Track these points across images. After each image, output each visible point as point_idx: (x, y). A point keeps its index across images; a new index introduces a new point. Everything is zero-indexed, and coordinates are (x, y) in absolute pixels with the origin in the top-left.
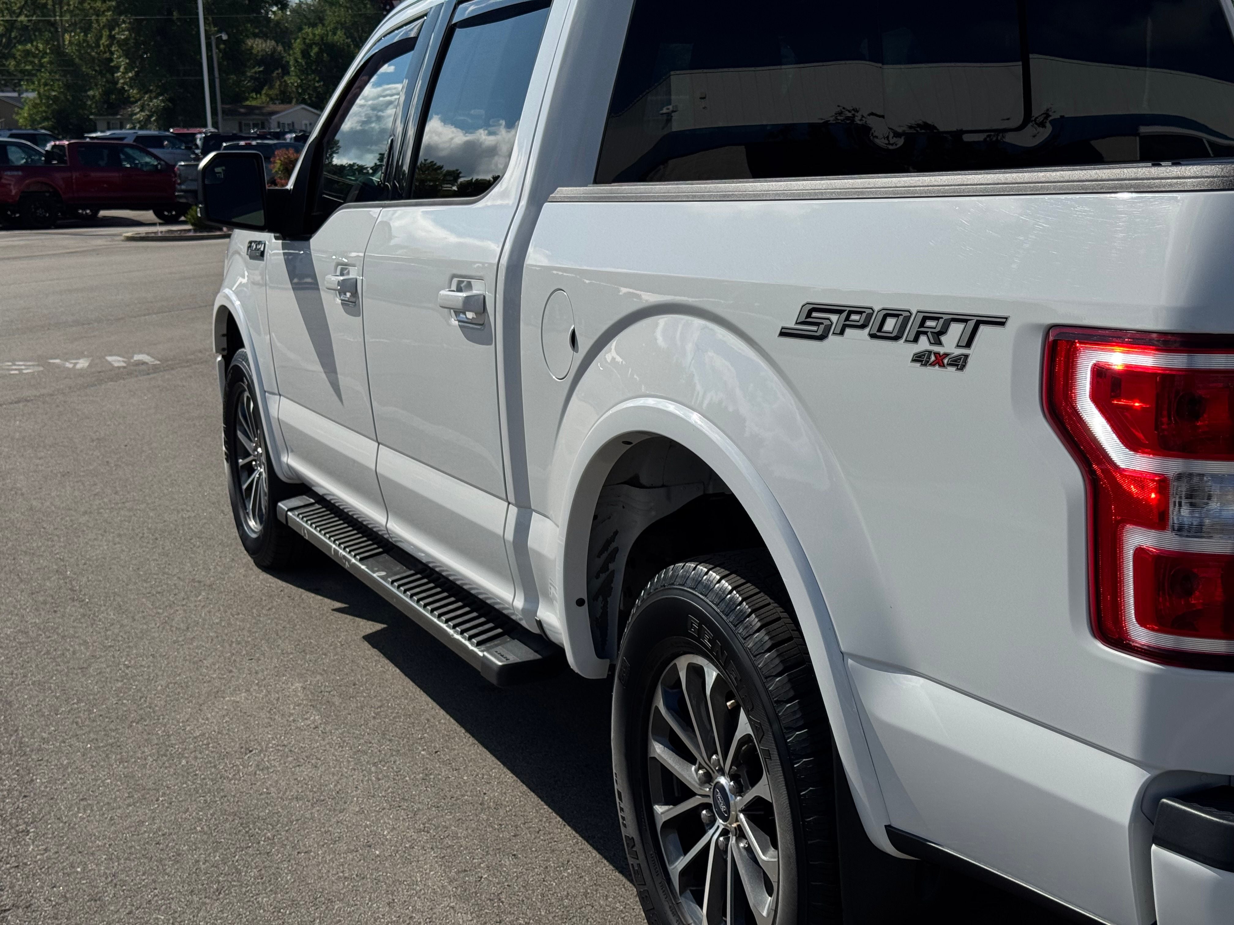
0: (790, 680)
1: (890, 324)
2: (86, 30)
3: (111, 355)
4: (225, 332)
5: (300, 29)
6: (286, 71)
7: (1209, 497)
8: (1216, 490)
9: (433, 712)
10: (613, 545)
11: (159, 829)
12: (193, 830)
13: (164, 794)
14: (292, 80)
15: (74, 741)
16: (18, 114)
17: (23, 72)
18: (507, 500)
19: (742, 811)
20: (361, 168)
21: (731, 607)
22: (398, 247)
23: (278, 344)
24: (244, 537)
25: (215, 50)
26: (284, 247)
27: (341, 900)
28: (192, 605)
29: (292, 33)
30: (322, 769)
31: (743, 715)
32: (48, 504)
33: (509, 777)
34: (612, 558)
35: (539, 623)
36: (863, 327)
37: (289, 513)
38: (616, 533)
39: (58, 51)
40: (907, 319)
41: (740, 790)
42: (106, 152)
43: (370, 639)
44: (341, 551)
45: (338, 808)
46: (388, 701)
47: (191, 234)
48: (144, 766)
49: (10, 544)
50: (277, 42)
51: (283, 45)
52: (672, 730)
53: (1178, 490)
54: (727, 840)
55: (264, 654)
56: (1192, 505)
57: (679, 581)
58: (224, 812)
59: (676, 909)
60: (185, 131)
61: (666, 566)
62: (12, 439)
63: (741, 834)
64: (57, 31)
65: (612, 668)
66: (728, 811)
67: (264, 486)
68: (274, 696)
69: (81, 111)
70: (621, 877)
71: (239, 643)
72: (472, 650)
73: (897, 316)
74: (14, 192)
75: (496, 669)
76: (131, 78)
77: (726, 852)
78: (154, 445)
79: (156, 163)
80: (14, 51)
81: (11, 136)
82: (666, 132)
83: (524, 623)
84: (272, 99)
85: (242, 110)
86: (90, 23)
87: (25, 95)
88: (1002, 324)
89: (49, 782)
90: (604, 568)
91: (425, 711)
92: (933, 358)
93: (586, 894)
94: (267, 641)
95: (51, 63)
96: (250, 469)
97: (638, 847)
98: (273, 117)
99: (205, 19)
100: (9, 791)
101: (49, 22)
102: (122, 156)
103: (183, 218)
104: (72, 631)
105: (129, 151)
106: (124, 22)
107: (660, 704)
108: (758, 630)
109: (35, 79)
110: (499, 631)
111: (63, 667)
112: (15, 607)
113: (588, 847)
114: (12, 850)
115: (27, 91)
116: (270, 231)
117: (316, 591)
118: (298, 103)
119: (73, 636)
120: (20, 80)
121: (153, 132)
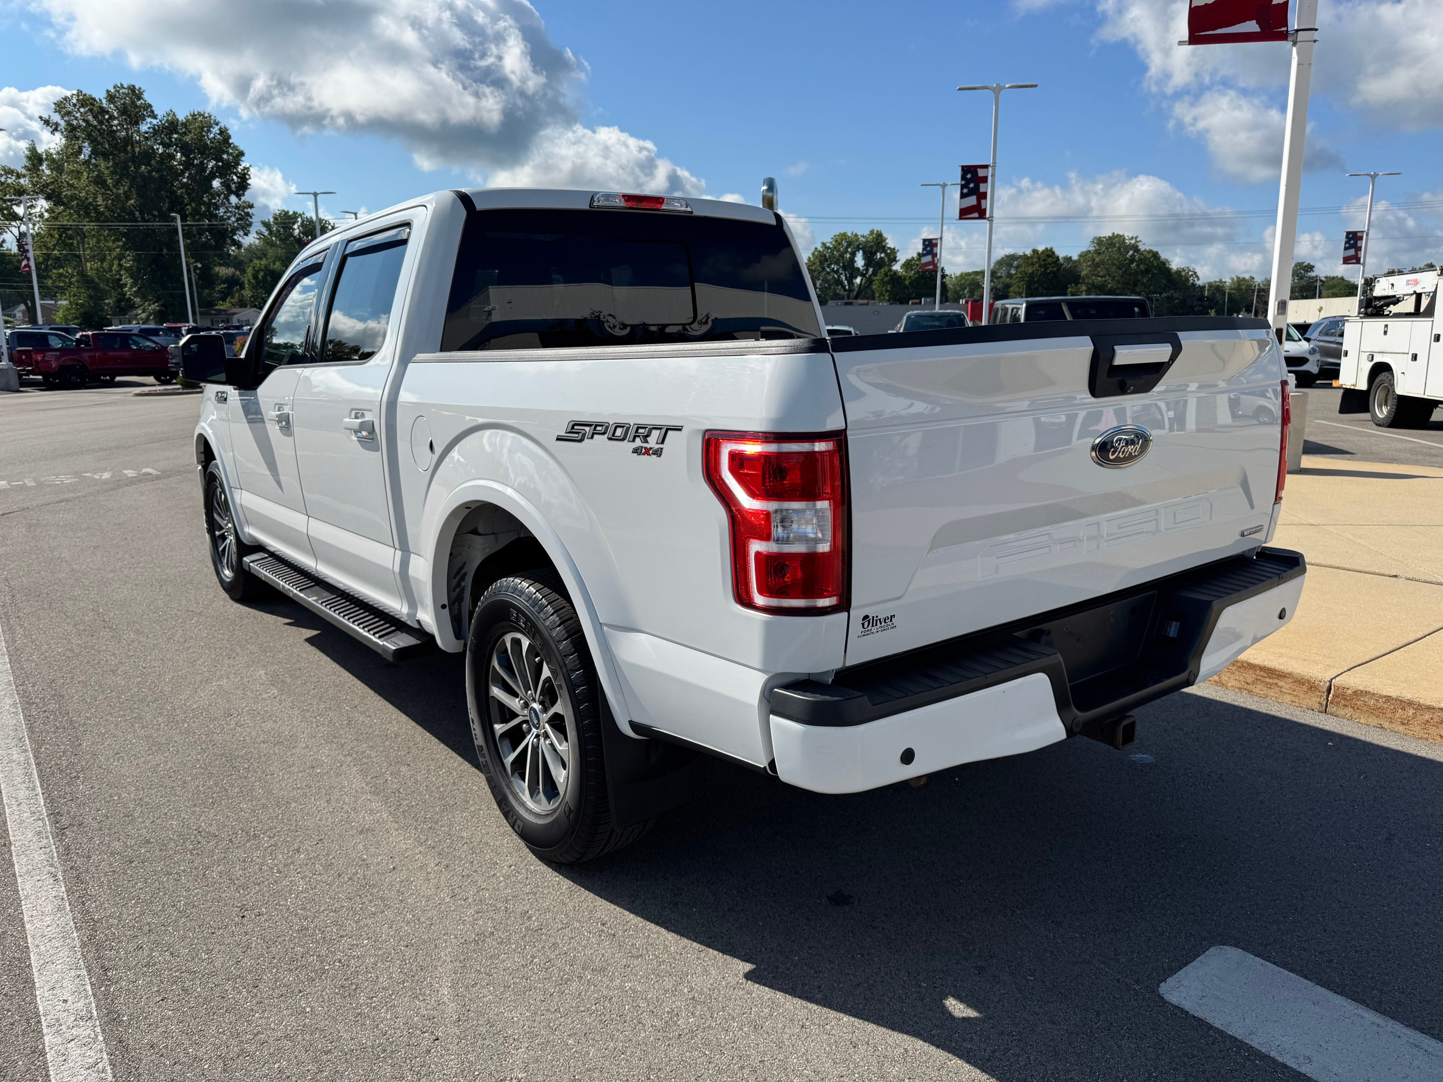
0: (572, 642)
1: (619, 432)
2: (103, 260)
3: (126, 469)
4: (203, 450)
5: (251, 261)
6: (242, 287)
7: (792, 522)
8: (795, 518)
9: (353, 683)
10: (464, 571)
11: (171, 768)
12: (194, 767)
13: (173, 746)
14: (247, 293)
15: (109, 717)
16: (55, 315)
17: (57, 287)
18: (394, 547)
19: (547, 722)
20: (293, 346)
21: (535, 603)
22: (319, 393)
23: (239, 458)
24: (222, 581)
25: (193, 274)
26: (240, 395)
27: (296, 802)
28: (188, 627)
29: (246, 263)
30: (280, 723)
31: (545, 664)
32: (84, 567)
33: (404, 718)
34: (463, 579)
35: (418, 622)
36: (604, 434)
37: (251, 564)
38: (465, 563)
39: (82, 274)
40: (628, 429)
41: (545, 710)
42: (119, 339)
43: (310, 641)
44: (287, 586)
45: (292, 746)
46: (323, 678)
47: (181, 391)
48: (159, 729)
49: (58, 594)
50: (236, 269)
51: (240, 270)
52: (503, 678)
53: (775, 519)
54: (539, 740)
55: (238, 655)
56: (783, 526)
57: (504, 589)
58: (215, 754)
59: (509, 785)
60: (174, 325)
61: (496, 580)
62: (58, 526)
63: (546, 736)
64: (81, 261)
65: (465, 645)
66: (539, 723)
67: (234, 548)
68: (245, 680)
69: (100, 313)
70: (476, 771)
71: (221, 648)
72: (376, 642)
73: (623, 427)
74: (54, 366)
75: (392, 652)
76: (135, 292)
77: (538, 747)
78: (158, 526)
79: (154, 346)
80: (50, 273)
81: (51, 329)
82: (488, 322)
83: (409, 623)
84: (233, 305)
85: (213, 312)
86: (105, 256)
87: (60, 302)
88: (680, 430)
89: (92, 744)
90: (458, 585)
91: (347, 682)
92: (644, 451)
93: (454, 783)
94: (240, 646)
95: (78, 281)
96: (223, 538)
97: (485, 751)
98: (235, 316)
99: (186, 254)
100: (64, 752)
101: (75, 255)
102: (131, 342)
103: (174, 381)
104: (104, 647)
105: (134, 338)
106: (129, 255)
107: (495, 663)
108: (552, 615)
109: (66, 292)
110: (393, 628)
111: (99, 671)
112: (64, 634)
113: (455, 755)
114: (68, 789)
115: (61, 300)
116: (230, 384)
117: (272, 613)
118: (251, 307)
119: (106, 651)
120: (56, 293)
121: (152, 326)
